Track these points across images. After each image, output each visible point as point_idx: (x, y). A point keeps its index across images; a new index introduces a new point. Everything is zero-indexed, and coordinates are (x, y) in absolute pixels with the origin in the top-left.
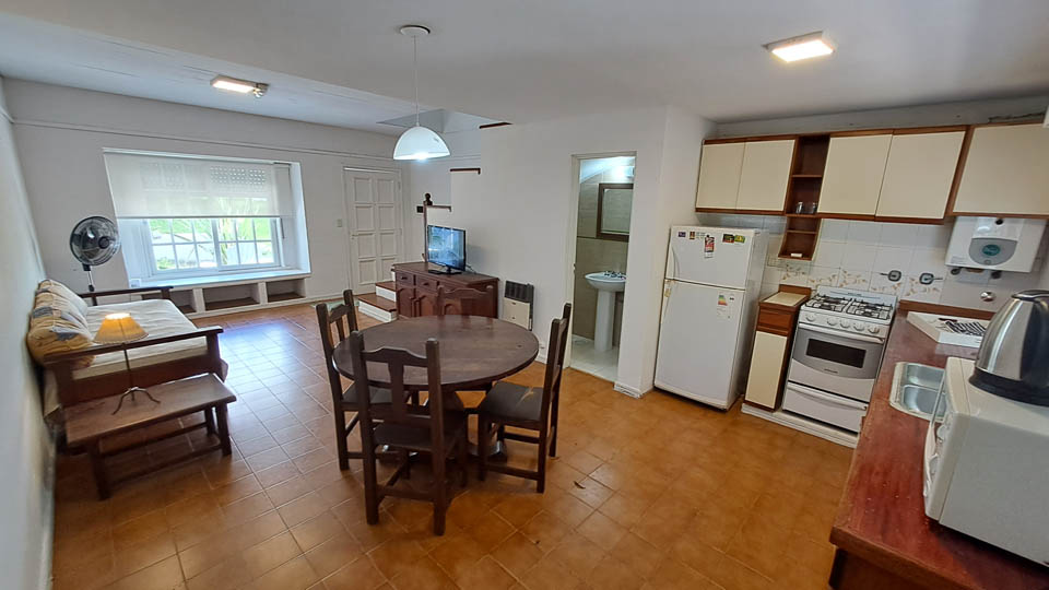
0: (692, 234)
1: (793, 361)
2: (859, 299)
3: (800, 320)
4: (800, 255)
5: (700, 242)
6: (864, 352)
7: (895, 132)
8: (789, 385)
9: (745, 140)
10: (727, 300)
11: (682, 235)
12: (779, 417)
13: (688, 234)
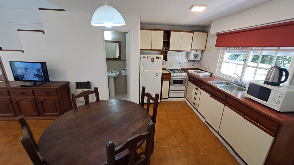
0: (147, 57)
1: (171, 86)
2: (175, 69)
3: (171, 76)
4: (165, 60)
5: (150, 59)
6: (183, 80)
7: (183, 31)
8: (170, 91)
9: (152, 30)
10: (158, 74)
11: (144, 57)
12: (169, 100)
13: (146, 57)
